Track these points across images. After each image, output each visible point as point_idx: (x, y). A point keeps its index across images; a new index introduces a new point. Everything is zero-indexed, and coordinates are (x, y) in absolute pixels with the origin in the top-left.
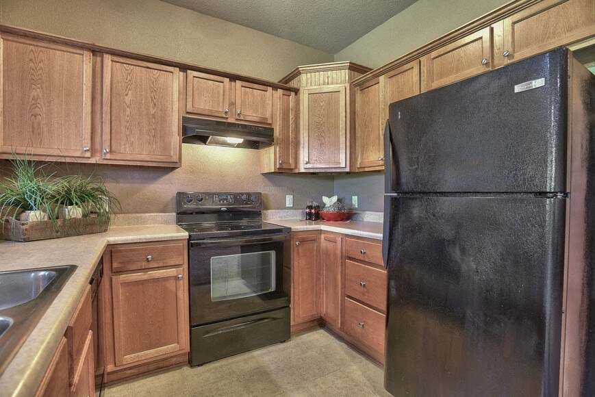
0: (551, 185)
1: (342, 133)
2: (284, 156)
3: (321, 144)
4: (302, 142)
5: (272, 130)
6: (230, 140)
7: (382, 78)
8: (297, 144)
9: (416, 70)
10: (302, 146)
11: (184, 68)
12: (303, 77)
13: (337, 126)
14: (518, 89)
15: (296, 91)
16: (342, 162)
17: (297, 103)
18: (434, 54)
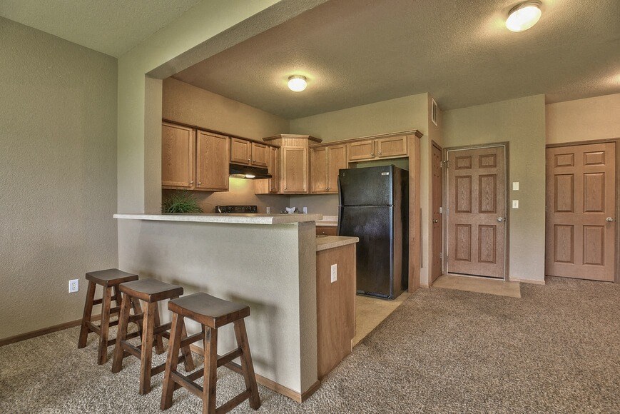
0: (391, 203)
1: (305, 173)
2: (273, 185)
3: (294, 179)
4: (282, 177)
5: (267, 170)
6: (248, 176)
7: (327, 148)
8: (279, 178)
9: (344, 150)
10: (282, 179)
11: (231, 136)
12: (283, 139)
13: (302, 169)
14: (382, 174)
15: (278, 147)
16: (305, 188)
17: (279, 155)
18: (353, 144)
